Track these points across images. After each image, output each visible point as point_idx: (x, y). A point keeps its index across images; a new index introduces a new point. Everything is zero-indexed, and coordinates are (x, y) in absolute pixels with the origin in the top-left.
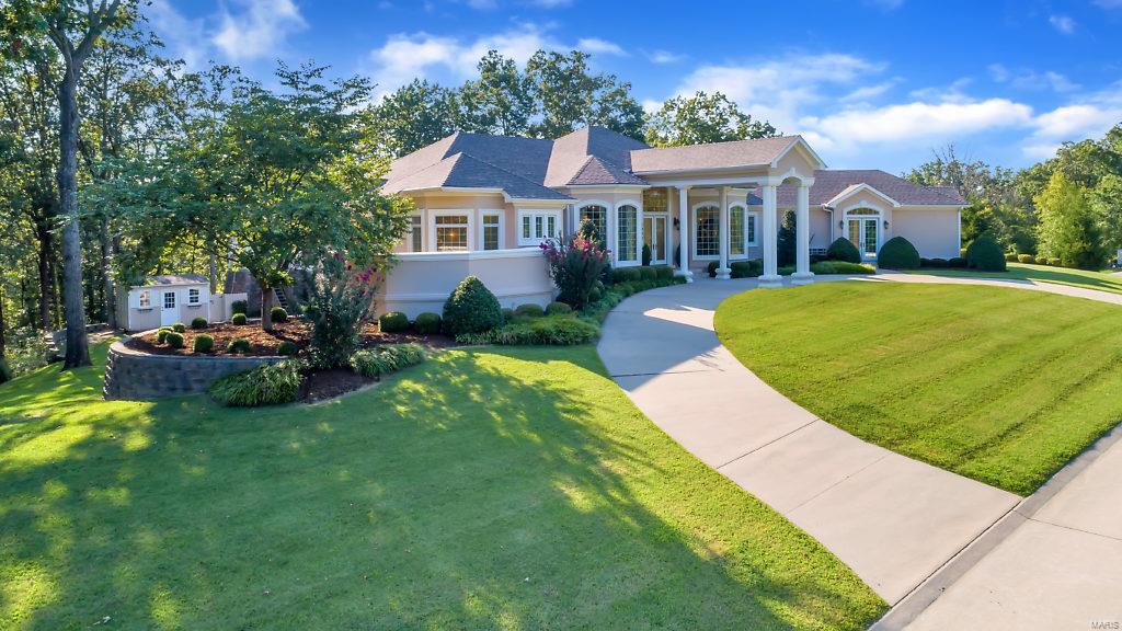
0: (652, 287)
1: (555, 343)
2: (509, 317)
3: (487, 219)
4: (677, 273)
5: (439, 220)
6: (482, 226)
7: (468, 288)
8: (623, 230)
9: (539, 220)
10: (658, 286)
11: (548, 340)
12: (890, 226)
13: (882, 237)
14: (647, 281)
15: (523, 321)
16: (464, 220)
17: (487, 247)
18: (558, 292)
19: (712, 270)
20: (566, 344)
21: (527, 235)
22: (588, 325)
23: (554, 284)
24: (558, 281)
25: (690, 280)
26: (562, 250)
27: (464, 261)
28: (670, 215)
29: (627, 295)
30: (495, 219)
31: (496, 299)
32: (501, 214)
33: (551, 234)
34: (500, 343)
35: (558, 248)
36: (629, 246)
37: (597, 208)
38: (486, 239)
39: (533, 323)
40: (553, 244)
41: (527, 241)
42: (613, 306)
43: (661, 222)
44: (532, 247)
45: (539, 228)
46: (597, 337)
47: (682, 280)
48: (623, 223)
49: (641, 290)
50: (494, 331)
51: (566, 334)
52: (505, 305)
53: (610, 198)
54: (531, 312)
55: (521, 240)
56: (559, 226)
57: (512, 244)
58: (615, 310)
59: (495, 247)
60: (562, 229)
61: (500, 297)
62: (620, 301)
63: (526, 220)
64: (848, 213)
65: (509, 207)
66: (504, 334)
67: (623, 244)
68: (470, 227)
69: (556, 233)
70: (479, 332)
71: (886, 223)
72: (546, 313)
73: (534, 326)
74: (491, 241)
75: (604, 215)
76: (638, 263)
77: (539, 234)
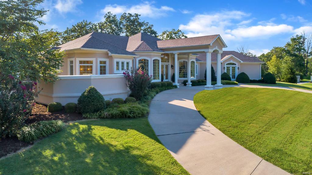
0: (165, 90)
1: (129, 117)
2: (108, 105)
3: (101, 62)
4: (174, 84)
5: (81, 62)
6: (99, 65)
7: (89, 92)
8: (154, 69)
9: (123, 63)
10: (168, 89)
11: (126, 116)
12: (240, 69)
13: (237, 73)
14: (164, 87)
15: (115, 107)
16: (91, 62)
17: (101, 73)
18: (130, 92)
19: (185, 83)
20: (134, 117)
21: (118, 69)
22: (144, 108)
23: (128, 89)
24: (130, 88)
25: (178, 87)
26: (132, 75)
27: (89, 79)
28: (170, 64)
29: (157, 93)
30: (105, 62)
31: (102, 96)
32: (107, 61)
33: (128, 69)
34: (103, 118)
35: (130, 74)
36: (157, 74)
37: (145, 60)
38: (101, 70)
39: (119, 107)
40: (128, 73)
41: (118, 72)
42: (152, 98)
43: (167, 66)
44: (119, 74)
45: (123, 66)
46: (148, 113)
47: (176, 87)
48: (154, 66)
49: (162, 91)
50: (101, 112)
51: (134, 113)
52: (106, 99)
53: (150, 56)
54: (118, 102)
55: (115, 71)
56: (131, 65)
57: (111, 72)
58: (154, 99)
59: (105, 73)
60: (132, 66)
61: (104, 95)
62: (155, 95)
63: (118, 63)
64: (227, 64)
65: (110, 58)
66: (105, 113)
67: (154, 73)
68: (94, 65)
69: (130, 68)
70: (94, 112)
71: (238, 68)
72: (125, 102)
73: (120, 109)
74: (103, 71)
75: (148, 63)
76: (160, 80)
77: (123, 69)
